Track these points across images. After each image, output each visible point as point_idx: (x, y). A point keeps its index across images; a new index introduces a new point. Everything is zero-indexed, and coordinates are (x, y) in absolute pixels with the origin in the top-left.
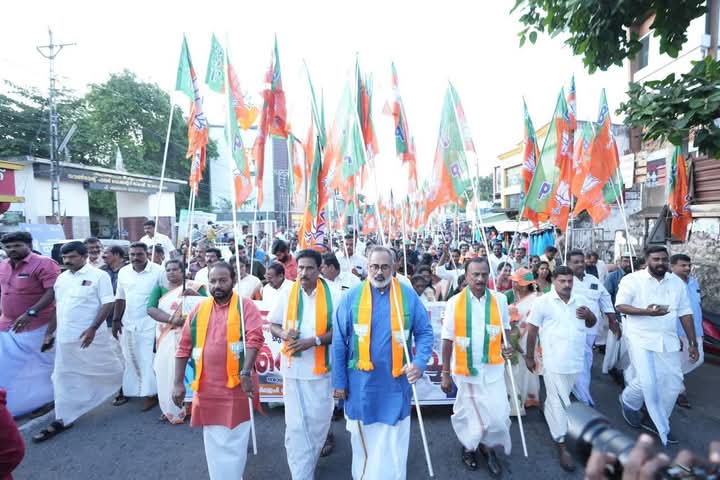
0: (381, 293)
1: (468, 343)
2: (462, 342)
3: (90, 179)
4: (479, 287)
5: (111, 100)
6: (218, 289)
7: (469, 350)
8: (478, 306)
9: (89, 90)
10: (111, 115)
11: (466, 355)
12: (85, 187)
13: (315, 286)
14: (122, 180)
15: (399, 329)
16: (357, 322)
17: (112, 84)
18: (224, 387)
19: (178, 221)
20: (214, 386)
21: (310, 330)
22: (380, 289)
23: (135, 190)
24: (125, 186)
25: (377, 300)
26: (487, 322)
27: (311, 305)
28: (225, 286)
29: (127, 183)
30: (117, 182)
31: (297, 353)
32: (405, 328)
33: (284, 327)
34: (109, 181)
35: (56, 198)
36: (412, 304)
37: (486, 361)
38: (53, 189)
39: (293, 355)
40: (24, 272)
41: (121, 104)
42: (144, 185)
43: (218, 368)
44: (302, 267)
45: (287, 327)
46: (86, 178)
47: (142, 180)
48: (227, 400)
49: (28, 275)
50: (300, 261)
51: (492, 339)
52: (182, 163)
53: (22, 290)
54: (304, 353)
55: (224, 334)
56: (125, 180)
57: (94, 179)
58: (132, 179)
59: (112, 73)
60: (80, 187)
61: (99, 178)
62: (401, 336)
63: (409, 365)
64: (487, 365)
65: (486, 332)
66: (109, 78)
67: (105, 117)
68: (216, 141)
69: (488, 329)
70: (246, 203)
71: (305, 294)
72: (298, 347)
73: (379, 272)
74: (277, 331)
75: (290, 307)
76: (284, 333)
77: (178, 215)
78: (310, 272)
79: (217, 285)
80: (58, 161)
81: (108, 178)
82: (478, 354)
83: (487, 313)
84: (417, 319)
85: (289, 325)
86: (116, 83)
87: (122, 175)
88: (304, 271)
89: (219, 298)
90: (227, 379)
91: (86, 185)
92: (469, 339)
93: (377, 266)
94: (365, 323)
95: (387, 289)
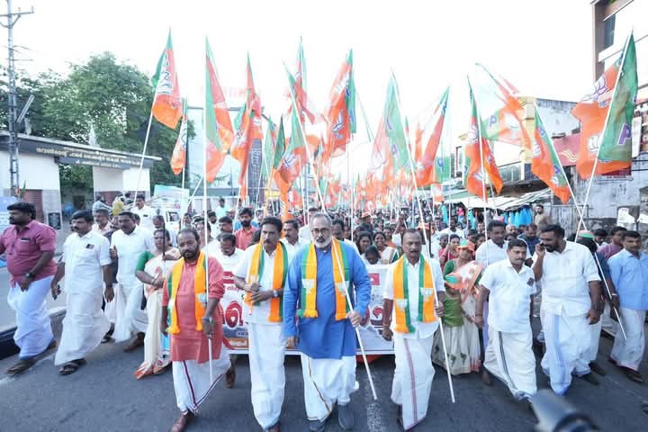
0: (324, 252)
1: (406, 304)
2: (400, 303)
3: (59, 153)
4: (412, 255)
5: (91, 81)
6: (187, 251)
7: (407, 310)
8: (413, 271)
9: (71, 72)
10: (91, 94)
11: (404, 315)
12: (56, 162)
13: (274, 247)
14: (95, 155)
15: (341, 281)
16: (305, 278)
17: (92, 65)
18: (194, 330)
19: (152, 195)
20: (186, 329)
21: (268, 284)
22: (322, 249)
23: (109, 165)
24: (97, 161)
25: (320, 258)
26: (421, 285)
27: (270, 263)
28: (192, 247)
29: (100, 158)
30: (89, 157)
31: (257, 303)
32: (346, 280)
33: (247, 280)
34: (81, 156)
35: (15, 170)
36: (351, 258)
37: (421, 319)
38: (12, 161)
39: (255, 304)
40: (26, 236)
41: (99, 84)
42: (117, 160)
43: (189, 314)
44: (265, 232)
45: (250, 281)
46: (56, 152)
47: (116, 156)
48: (196, 340)
49: (29, 239)
50: (264, 226)
51: (426, 300)
52: (160, 141)
53: (23, 252)
54: (263, 303)
55: (193, 287)
56: (98, 156)
57: (65, 154)
58: (105, 155)
59: (93, 55)
60: (51, 162)
61: (71, 152)
62: (343, 286)
63: (352, 312)
64: (421, 323)
65: (420, 294)
66: (90, 60)
67: (85, 97)
68: (193, 121)
69: (422, 291)
70: (219, 179)
71: (266, 255)
72: (258, 298)
73: (320, 235)
74: (241, 284)
75: (253, 265)
76: (248, 286)
77: (152, 189)
78: (272, 236)
79: (186, 247)
80: (16, 133)
81: (79, 153)
82: (414, 314)
83: (421, 277)
84: (356, 271)
85: (251, 279)
86: (96, 65)
87: (95, 151)
88: (267, 235)
89: (189, 258)
90: (196, 324)
91: (57, 159)
92: (406, 300)
93: (317, 230)
94: (312, 278)
95: (329, 248)
